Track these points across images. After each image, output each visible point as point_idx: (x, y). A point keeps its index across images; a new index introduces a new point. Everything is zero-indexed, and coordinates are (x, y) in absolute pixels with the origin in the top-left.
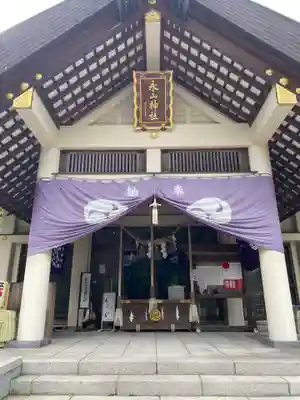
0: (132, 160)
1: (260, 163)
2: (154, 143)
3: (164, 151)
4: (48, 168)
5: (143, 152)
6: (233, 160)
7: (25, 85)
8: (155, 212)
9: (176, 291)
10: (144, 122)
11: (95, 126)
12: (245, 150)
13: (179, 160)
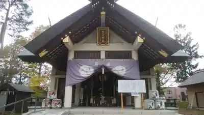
0: (95, 55)
1: (135, 56)
2: (103, 49)
3: (106, 52)
4: (71, 57)
5: (100, 52)
7: (66, 35)
8: (103, 70)
10: (100, 43)
11: (85, 44)
12: (131, 52)
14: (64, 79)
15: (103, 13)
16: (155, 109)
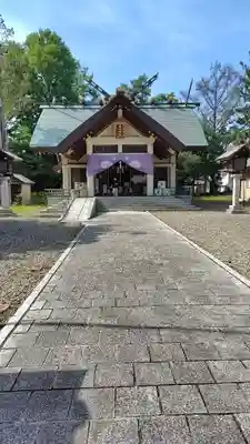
0: (114, 149)
1: (150, 150)
2: (120, 143)
3: (123, 146)
4: (90, 151)
5: (117, 146)
6: (143, 149)
8: (121, 165)
9: (126, 184)
10: (117, 137)
11: (104, 138)
12: (146, 146)
13: (127, 149)
14: (85, 170)
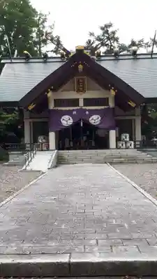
0: (75, 102)
1: (111, 104)
2: (81, 97)
3: (84, 99)
5: (78, 99)
6: (103, 101)
7: (49, 90)
10: (78, 91)
12: (108, 98)
13: (88, 102)
15: (80, 67)
16: (126, 148)
